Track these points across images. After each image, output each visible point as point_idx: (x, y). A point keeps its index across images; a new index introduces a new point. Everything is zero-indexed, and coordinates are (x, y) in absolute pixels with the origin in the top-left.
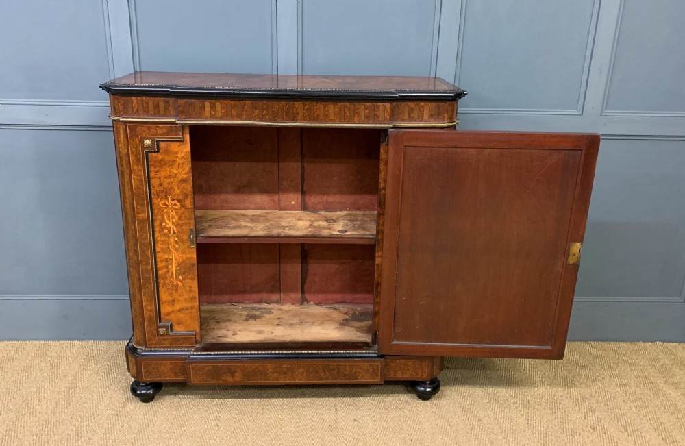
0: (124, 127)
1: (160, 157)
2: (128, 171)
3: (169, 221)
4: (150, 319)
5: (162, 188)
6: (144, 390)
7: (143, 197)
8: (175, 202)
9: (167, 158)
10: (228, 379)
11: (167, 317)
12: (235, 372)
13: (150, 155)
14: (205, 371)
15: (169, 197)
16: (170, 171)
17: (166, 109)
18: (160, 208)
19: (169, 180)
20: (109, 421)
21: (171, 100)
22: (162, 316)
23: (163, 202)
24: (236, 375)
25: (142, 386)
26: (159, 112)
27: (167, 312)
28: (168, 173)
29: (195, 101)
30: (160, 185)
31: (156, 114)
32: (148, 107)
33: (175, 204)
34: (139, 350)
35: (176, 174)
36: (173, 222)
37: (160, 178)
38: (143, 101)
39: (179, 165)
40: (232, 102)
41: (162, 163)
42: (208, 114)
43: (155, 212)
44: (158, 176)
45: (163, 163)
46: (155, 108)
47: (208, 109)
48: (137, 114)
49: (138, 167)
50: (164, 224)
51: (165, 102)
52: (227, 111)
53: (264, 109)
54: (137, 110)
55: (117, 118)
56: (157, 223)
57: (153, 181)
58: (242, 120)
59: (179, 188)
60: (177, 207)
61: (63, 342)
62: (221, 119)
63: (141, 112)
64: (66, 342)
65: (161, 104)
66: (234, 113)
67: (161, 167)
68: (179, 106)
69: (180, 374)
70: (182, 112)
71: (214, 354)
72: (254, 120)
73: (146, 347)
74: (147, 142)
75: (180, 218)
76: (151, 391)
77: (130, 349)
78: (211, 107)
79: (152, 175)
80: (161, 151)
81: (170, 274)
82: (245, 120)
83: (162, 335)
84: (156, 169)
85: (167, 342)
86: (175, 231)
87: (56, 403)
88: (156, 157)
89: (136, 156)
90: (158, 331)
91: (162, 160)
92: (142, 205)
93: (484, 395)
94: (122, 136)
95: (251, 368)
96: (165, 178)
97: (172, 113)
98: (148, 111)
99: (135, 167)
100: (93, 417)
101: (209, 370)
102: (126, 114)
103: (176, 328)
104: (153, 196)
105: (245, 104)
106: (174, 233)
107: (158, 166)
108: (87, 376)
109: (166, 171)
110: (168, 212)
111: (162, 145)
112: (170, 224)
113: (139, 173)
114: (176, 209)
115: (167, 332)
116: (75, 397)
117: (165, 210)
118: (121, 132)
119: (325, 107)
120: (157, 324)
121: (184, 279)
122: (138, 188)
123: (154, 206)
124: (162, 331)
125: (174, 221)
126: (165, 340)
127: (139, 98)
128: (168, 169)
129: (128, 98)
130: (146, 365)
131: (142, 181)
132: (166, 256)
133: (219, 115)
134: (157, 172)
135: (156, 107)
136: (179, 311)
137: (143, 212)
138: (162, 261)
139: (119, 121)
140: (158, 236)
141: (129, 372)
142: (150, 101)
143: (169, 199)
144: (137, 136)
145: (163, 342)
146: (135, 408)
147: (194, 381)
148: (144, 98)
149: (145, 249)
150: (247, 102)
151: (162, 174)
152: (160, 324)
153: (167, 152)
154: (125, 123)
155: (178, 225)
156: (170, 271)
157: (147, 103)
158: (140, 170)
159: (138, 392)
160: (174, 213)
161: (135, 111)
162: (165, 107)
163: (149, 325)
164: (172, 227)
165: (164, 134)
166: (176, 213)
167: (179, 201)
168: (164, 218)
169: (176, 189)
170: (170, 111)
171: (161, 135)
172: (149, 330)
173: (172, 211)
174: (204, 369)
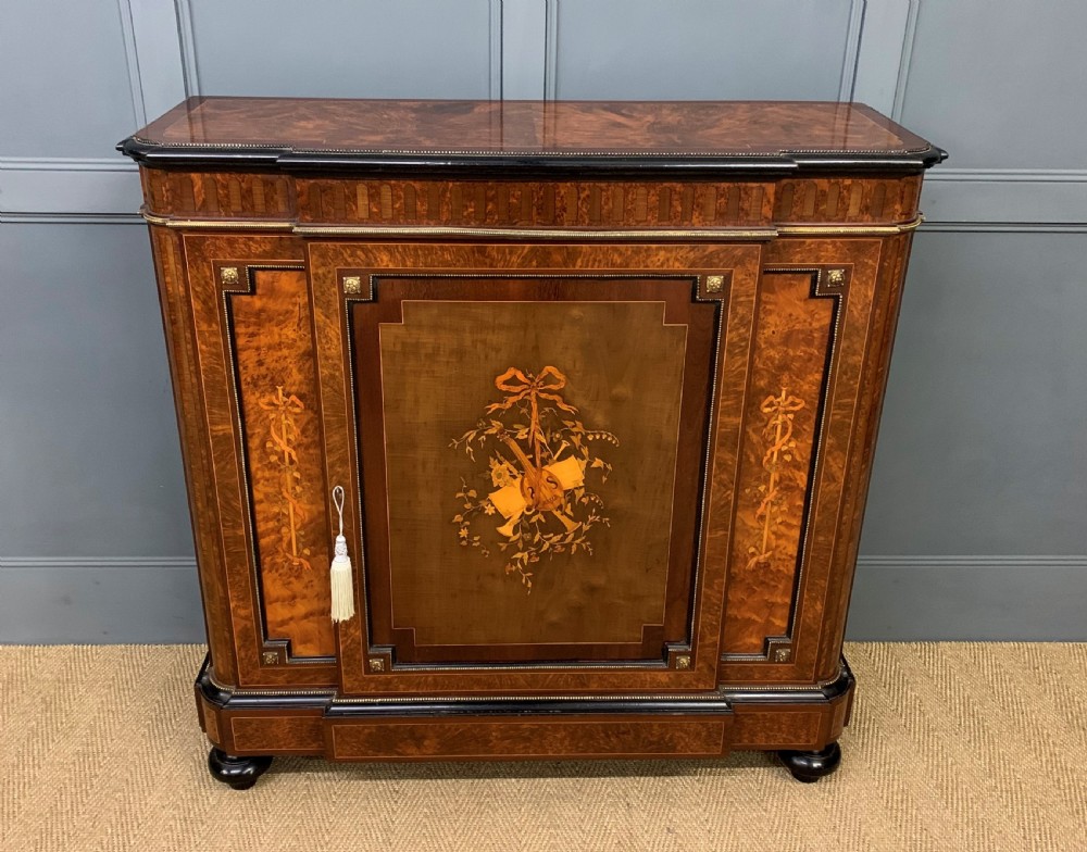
0: (176, 239)
1: (257, 303)
2: (188, 335)
3: (282, 438)
4: (245, 634)
5: (263, 370)
6: (236, 768)
7: (223, 391)
8: (293, 398)
9: (273, 306)
10: (409, 751)
11: (279, 629)
12: (424, 737)
13: (235, 300)
14: (362, 737)
15: (280, 388)
16: (280, 335)
17: (268, 199)
18: (260, 412)
19: (279, 354)
20: (169, 833)
21: (281, 181)
22: (269, 626)
23: (266, 400)
24: (426, 743)
25: (232, 761)
26: (253, 206)
27: (279, 619)
28: (277, 337)
29: (335, 182)
30: (260, 363)
31: (247, 211)
32: (227, 196)
33: (293, 404)
34: (222, 694)
35: (295, 341)
36: (289, 441)
37: (258, 349)
38: (216, 182)
39: (300, 320)
40: (417, 185)
41: (261, 318)
42: (362, 213)
43: (250, 419)
44: (255, 344)
45: (264, 316)
46: (243, 197)
47: (362, 201)
48: (204, 211)
49: (210, 326)
50: (269, 445)
51: (265, 183)
52: (405, 204)
53: (488, 200)
54: (204, 201)
55: (159, 220)
56: (254, 443)
57: (243, 356)
58: (438, 224)
59: (300, 370)
60: (297, 410)
61: (63, 647)
62: (393, 222)
63: (213, 207)
64: (71, 647)
65: (258, 190)
66: (422, 208)
67: (259, 324)
68: (299, 195)
69: (309, 741)
70: (305, 208)
71: (381, 704)
72: (467, 225)
73: (238, 687)
74: (229, 273)
75: (303, 431)
76: (250, 770)
77: (204, 687)
78: (371, 197)
79: (241, 342)
80: (259, 291)
81: (284, 545)
82: (446, 224)
83: (270, 665)
84: (251, 330)
85: (280, 678)
86: (294, 458)
87: (60, 790)
88: (248, 304)
89: (205, 303)
90: (262, 659)
91: (262, 310)
92: (222, 406)
93: (927, 769)
94: (171, 259)
95: (456, 730)
96: (270, 347)
97: (282, 208)
98: (229, 205)
99: (204, 327)
100: (135, 824)
101: (370, 734)
102: (180, 211)
103: (299, 649)
104: (244, 387)
105: (445, 191)
106: (292, 461)
107: (255, 324)
108: (118, 727)
109: (271, 333)
110: (278, 420)
111: (261, 277)
112: (283, 446)
113: (213, 339)
114: (296, 414)
115: (282, 658)
116: (96, 776)
117: (272, 416)
118: (170, 249)
119: (626, 192)
120: (260, 644)
121: (314, 554)
122: (211, 370)
123: (248, 408)
124: (270, 657)
125: (292, 437)
126: (276, 673)
127: (207, 175)
128: (276, 329)
129: (184, 175)
130: (240, 724)
131: (218, 355)
132: (276, 509)
133: (388, 213)
134: (253, 335)
135: (247, 195)
136: (304, 617)
137: (223, 421)
138: (267, 520)
139: (163, 226)
140: (258, 469)
141: (204, 730)
142: (234, 182)
143: (280, 393)
144: (205, 259)
145: (273, 677)
146: (220, 802)
147: (340, 754)
148: (219, 176)
149: (230, 496)
150: (451, 184)
151: (263, 340)
152: (266, 644)
153: (272, 292)
154: (178, 230)
155: (299, 445)
156: (286, 540)
157: (225, 187)
158: (213, 333)
159: (225, 772)
160: (291, 422)
161: (199, 204)
162: (266, 195)
163: (242, 646)
164: (287, 449)
165: (265, 254)
166: (296, 420)
167: (301, 397)
168: (269, 432)
169: (294, 371)
170: (277, 203)
171: (259, 256)
172: (243, 654)
173: (286, 418)
174: (360, 732)
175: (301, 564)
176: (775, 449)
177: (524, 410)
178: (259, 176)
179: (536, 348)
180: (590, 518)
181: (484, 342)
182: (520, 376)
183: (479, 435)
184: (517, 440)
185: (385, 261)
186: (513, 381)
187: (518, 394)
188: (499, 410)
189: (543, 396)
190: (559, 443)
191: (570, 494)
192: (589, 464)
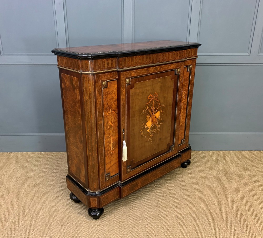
0: (93, 77)
1: (108, 90)
3: (110, 122)
4: (102, 174)
5: (108, 105)
7: (101, 113)
8: (113, 111)
9: (110, 90)
10: (136, 188)
11: (108, 171)
12: (138, 184)
13: (104, 89)
14: (128, 189)
16: (111, 97)
18: (107, 116)
19: (111, 101)
21: (115, 60)
22: (106, 171)
23: (108, 113)
26: (109, 66)
27: (108, 168)
30: (107, 104)
32: (104, 64)
33: (113, 113)
35: (114, 97)
36: (112, 122)
37: (107, 101)
39: (115, 92)
40: (139, 57)
42: (130, 64)
46: (107, 64)
47: (130, 61)
49: (99, 97)
50: (108, 124)
56: (105, 124)
57: (105, 103)
58: (142, 65)
62: (135, 65)
63: (102, 68)
65: (110, 62)
67: (108, 94)
73: (100, 190)
74: (104, 83)
75: (114, 119)
78: (132, 60)
79: (104, 100)
80: (108, 87)
81: (110, 149)
83: (107, 180)
85: (109, 183)
88: (106, 90)
89: (99, 91)
90: (105, 179)
92: (101, 117)
94: (92, 82)
96: (109, 100)
98: (105, 67)
103: (111, 175)
106: (112, 127)
107: (107, 95)
109: (109, 96)
111: (109, 83)
113: (100, 100)
115: (109, 178)
117: (109, 117)
118: (92, 79)
119: (168, 54)
120: (105, 176)
121: (115, 149)
122: (99, 108)
123: (104, 116)
124: (107, 178)
127: (101, 60)
128: (111, 95)
129: (96, 60)
131: (101, 104)
132: (109, 140)
134: (106, 98)
136: (113, 165)
137: (101, 120)
138: (107, 143)
140: (106, 131)
142: (106, 61)
143: (111, 110)
144: (99, 81)
145: (107, 184)
147: (124, 195)
148: (103, 60)
149: (101, 139)
150: (144, 56)
151: (108, 98)
153: (110, 86)
154: (95, 74)
155: (113, 122)
156: (110, 147)
157: (104, 62)
161: (99, 67)
162: (111, 63)
164: (111, 124)
165: (111, 77)
166: (113, 116)
167: (114, 111)
168: (108, 121)
169: (113, 104)
170: (113, 65)
171: (109, 78)
172: (102, 180)
173: (111, 117)
175: (112, 152)
176: (183, 102)
177: (152, 103)
178: (110, 59)
179: (154, 89)
180: (160, 124)
181: (146, 89)
182: (152, 96)
183: (145, 110)
184: (151, 110)
185: (133, 74)
186: (150, 97)
187: (151, 100)
188: (148, 104)
189: (155, 99)
190: (157, 108)
191: (158, 119)
192: (161, 112)
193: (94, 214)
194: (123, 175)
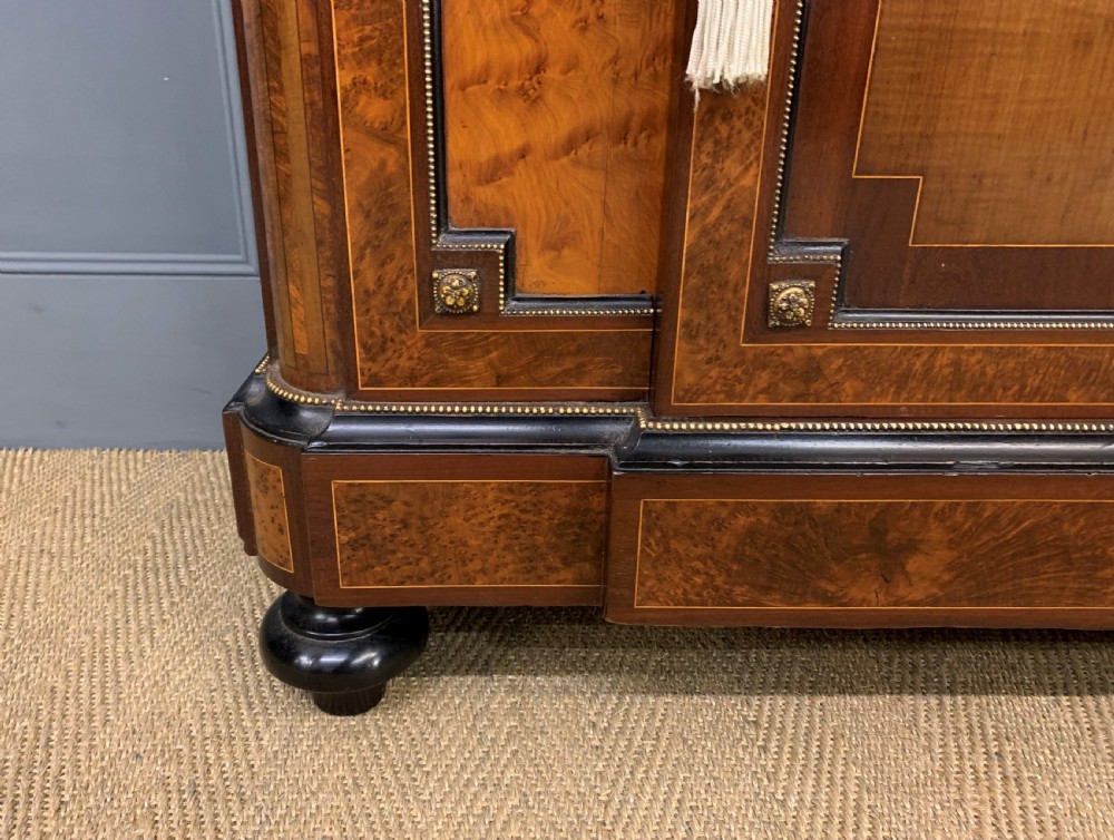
4: (381, 196)
6: (337, 650)
10: (855, 592)
11: (485, 194)
12: (911, 546)
14: (726, 539)
22: (454, 180)
24: (914, 564)
25: (325, 627)
27: (485, 154)
34: (306, 415)
69: (555, 561)
73: (352, 393)
76: (371, 657)
77: (253, 412)
83: (450, 314)
85: (478, 366)
90: (427, 285)
95: (1016, 521)
100: (52, 802)
101: (751, 533)
103: (536, 272)
115: (487, 294)
120: (425, 239)
124: (454, 284)
126: (466, 348)
130: (362, 503)
141: (251, 549)
145: (456, 357)
146: (290, 741)
147: (651, 596)
152: (443, 242)
159: (305, 660)
163: (370, 244)
172: (370, 278)
174: (718, 523)
193: (325, 660)
194: (692, 333)
